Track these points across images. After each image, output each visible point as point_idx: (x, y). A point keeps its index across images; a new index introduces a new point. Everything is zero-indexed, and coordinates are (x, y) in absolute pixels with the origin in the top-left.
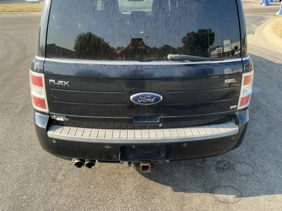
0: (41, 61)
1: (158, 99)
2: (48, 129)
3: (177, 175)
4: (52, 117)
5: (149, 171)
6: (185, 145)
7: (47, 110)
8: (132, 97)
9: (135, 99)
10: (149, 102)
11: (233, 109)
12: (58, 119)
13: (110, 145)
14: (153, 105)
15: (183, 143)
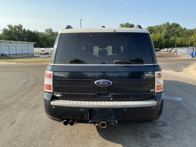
0: (52, 66)
1: (109, 83)
2: (51, 100)
3: (125, 139)
4: (54, 95)
5: (105, 127)
6: (125, 110)
7: (52, 91)
8: (96, 82)
9: (98, 83)
10: (105, 85)
11: (152, 92)
12: (57, 96)
13: (84, 108)
14: (107, 87)
15: (124, 108)
